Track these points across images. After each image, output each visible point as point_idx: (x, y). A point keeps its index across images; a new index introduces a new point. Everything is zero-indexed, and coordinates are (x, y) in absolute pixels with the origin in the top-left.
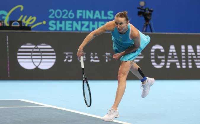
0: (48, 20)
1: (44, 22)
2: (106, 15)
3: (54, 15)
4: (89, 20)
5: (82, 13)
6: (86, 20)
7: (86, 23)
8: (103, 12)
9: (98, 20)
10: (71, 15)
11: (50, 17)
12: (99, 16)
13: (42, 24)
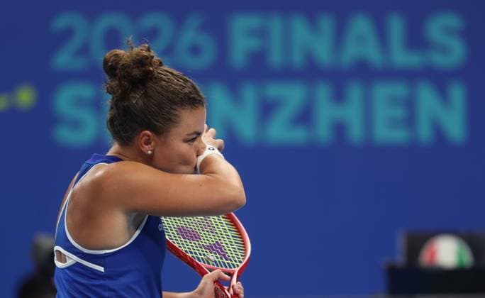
0: (48, 83)
1: (25, 97)
2: (416, 40)
3: (84, 50)
4: (310, 73)
5: (262, 33)
6: (288, 74)
7: (291, 95)
8: (396, 27)
9: (365, 73)
10: (195, 50)
11: (64, 60)
12: (372, 52)
13: (13, 111)
